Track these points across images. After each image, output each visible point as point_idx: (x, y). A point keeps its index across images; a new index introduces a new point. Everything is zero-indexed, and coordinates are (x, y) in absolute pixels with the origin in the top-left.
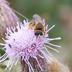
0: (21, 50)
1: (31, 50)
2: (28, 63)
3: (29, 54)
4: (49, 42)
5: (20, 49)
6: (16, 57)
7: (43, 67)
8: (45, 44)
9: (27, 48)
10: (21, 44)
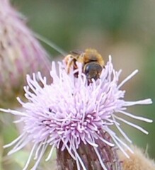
0: (60, 127)
1: (84, 126)
2: (77, 157)
3: (78, 136)
4: (125, 109)
5: (58, 123)
6: (48, 142)
7: (109, 167)
8: (114, 113)
9: (75, 122)
10: (61, 112)
